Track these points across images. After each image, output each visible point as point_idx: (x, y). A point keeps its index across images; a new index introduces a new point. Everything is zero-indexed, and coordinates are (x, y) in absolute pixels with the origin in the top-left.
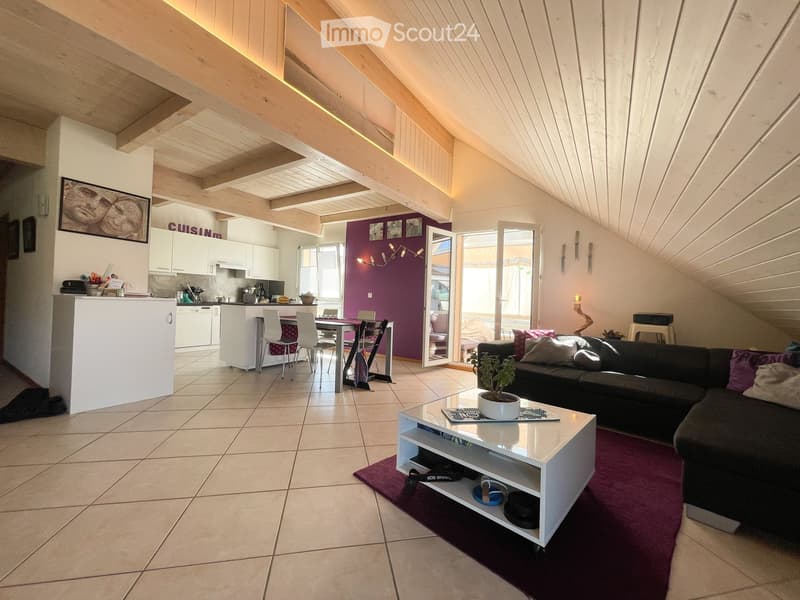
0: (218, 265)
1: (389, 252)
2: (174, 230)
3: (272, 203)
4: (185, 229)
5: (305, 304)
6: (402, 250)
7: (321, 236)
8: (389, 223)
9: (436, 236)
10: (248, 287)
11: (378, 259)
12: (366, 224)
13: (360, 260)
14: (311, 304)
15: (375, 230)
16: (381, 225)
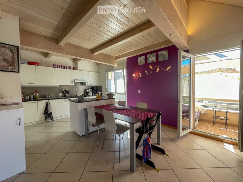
0: (74, 81)
1: (149, 70)
2: (55, 67)
3: (93, 51)
4: (60, 67)
5: (109, 98)
6: (157, 68)
7: (115, 66)
8: (148, 56)
9: (184, 57)
10: (88, 89)
11: (144, 74)
12: (136, 58)
13: (134, 75)
14: (112, 98)
15: (141, 60)
16: (144, 57)
